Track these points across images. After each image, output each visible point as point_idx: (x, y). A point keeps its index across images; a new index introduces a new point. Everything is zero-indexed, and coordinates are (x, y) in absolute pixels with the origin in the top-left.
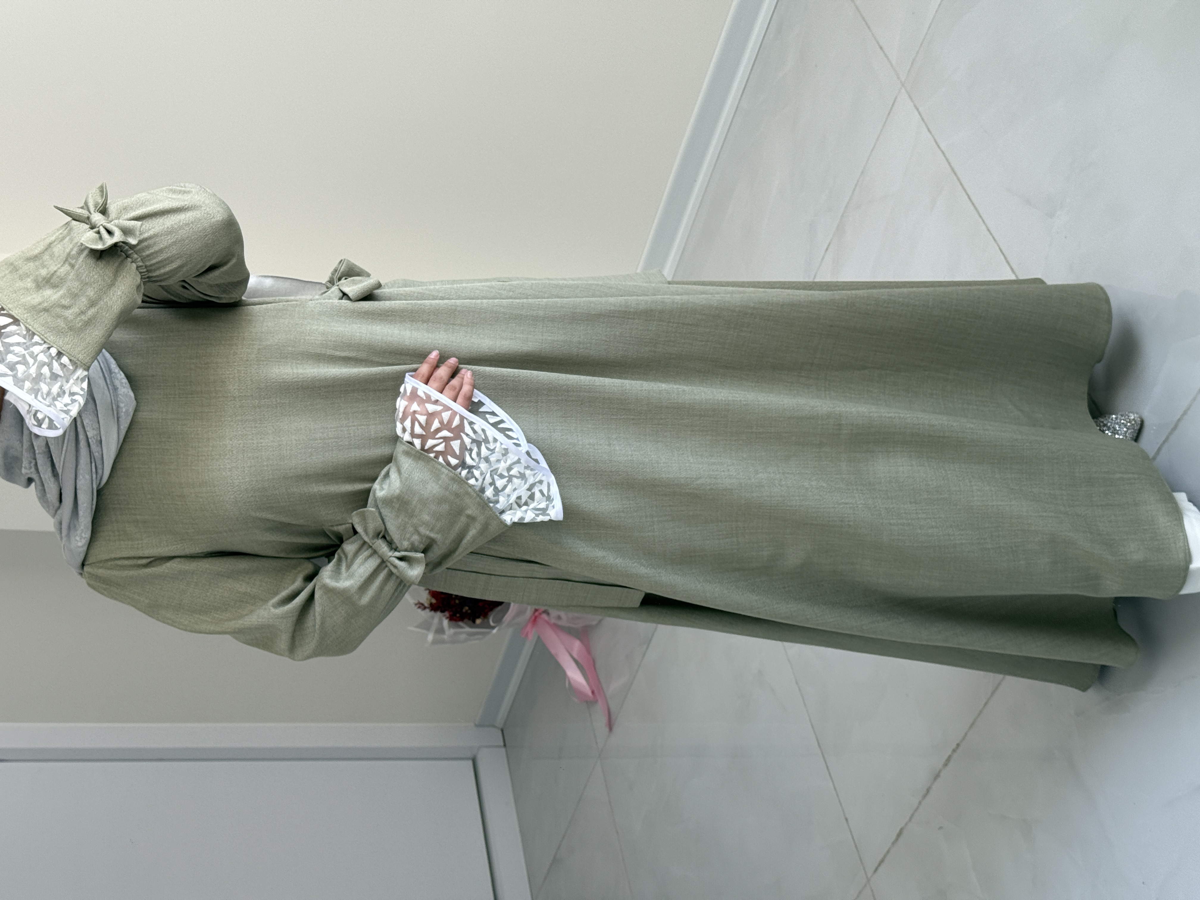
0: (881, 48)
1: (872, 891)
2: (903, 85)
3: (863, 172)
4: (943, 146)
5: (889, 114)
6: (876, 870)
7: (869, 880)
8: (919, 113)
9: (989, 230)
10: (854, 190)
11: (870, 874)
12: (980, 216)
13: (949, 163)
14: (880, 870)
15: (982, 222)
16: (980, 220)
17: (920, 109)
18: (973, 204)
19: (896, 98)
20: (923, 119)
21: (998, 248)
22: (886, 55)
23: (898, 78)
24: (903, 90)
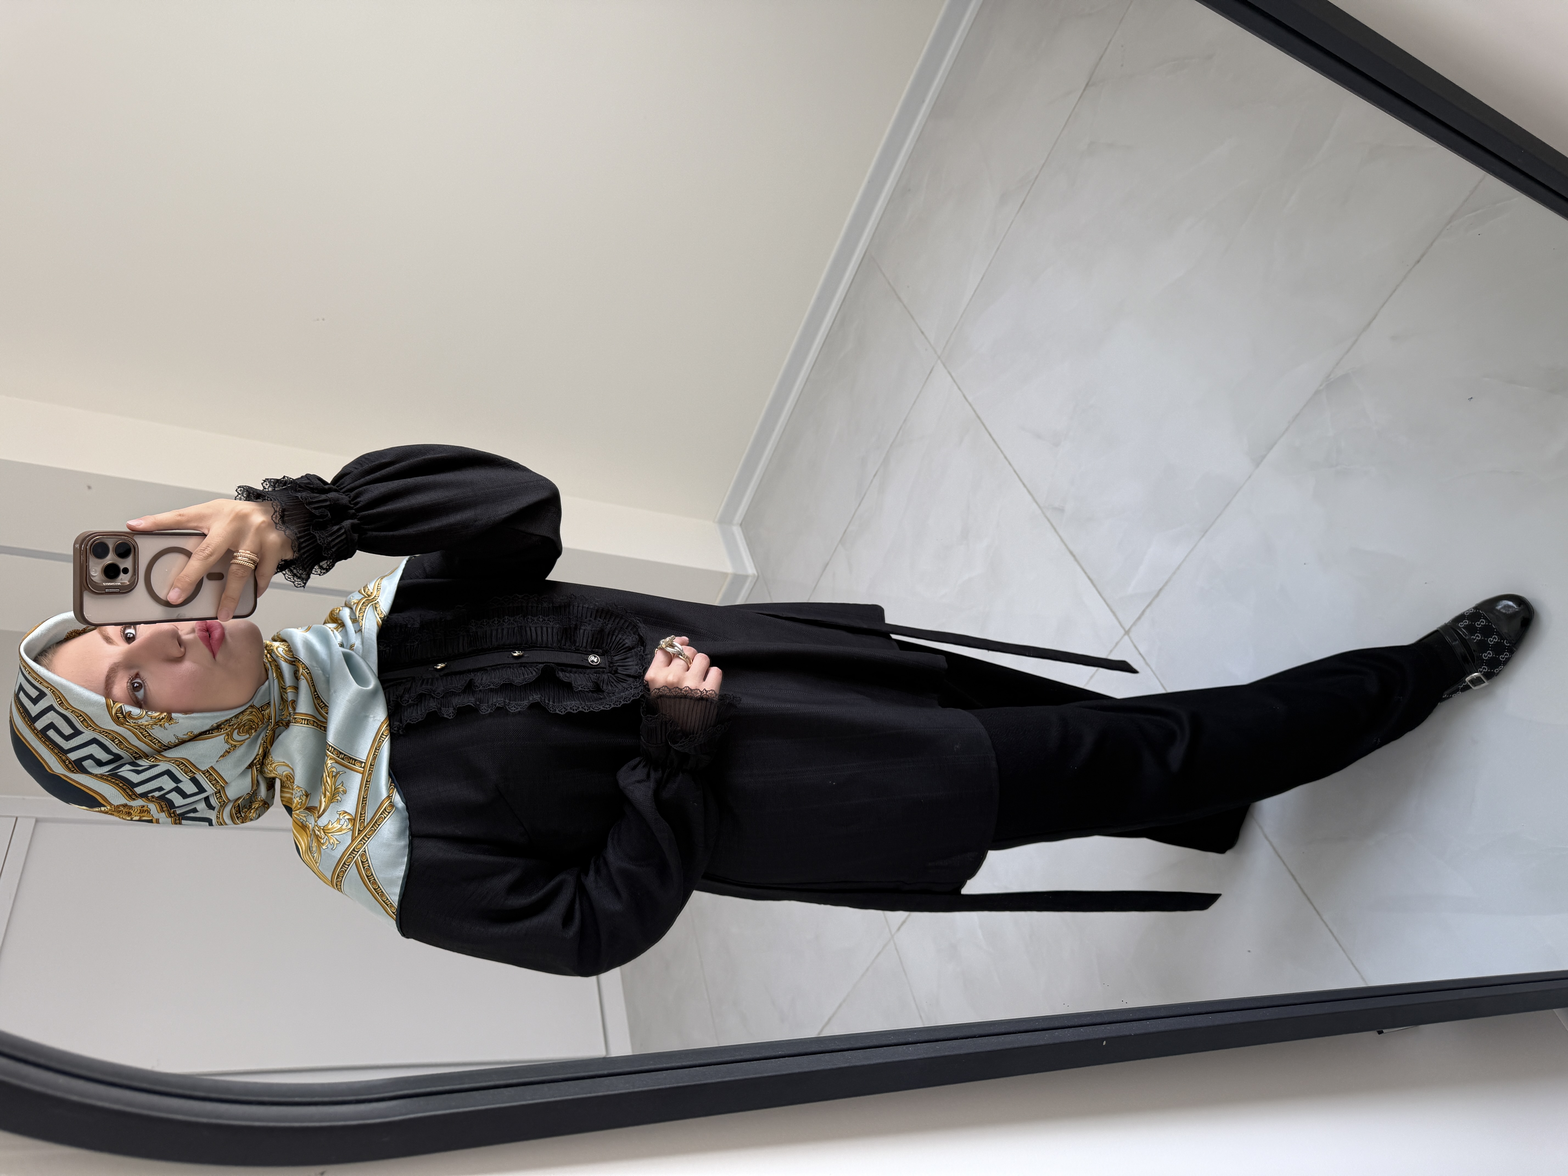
0: (922, 333)
1: (895, 944)
2: (939, 358)
3: (905, 421)
4: (970, 399)
5: (927, 379)
6: (899, 929)
7: (892, 936)
8: (952, 377)
9: (1006, 458)
10: (898, 433)
11: (894, 930)
12: (999, 448)
13: (975, 411)
14: (903, 929)
15: (1000, 452)
16: (999, 451)
17: (953, 374)
18: (993, 440)
19: (933, 367)
20: (954, 381)
21: (1012, 471)
22: (926, 338)
23: (936, 352)
24: (939, 362)
